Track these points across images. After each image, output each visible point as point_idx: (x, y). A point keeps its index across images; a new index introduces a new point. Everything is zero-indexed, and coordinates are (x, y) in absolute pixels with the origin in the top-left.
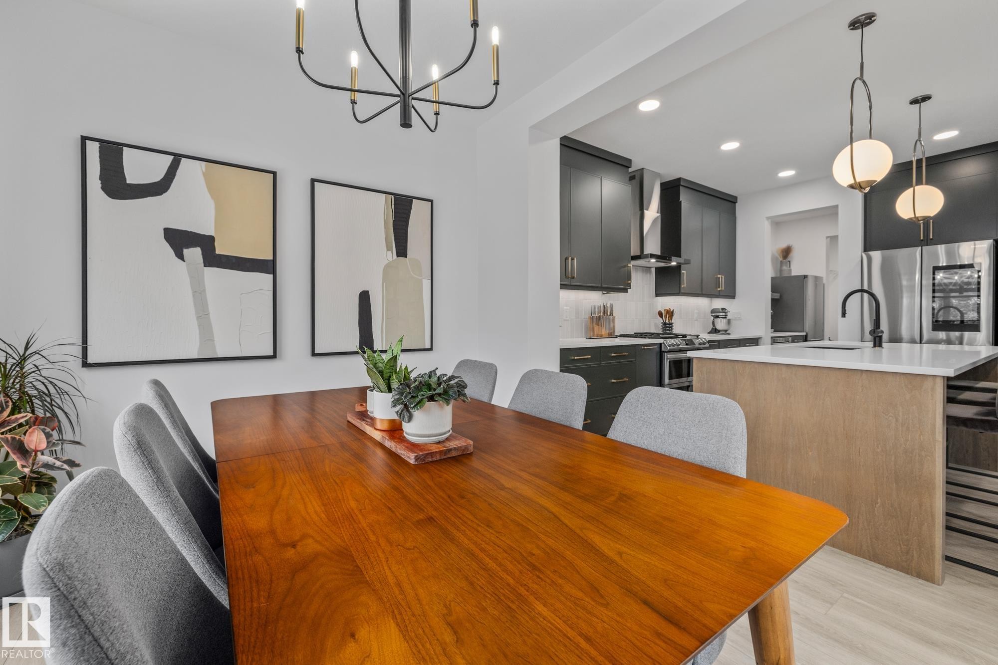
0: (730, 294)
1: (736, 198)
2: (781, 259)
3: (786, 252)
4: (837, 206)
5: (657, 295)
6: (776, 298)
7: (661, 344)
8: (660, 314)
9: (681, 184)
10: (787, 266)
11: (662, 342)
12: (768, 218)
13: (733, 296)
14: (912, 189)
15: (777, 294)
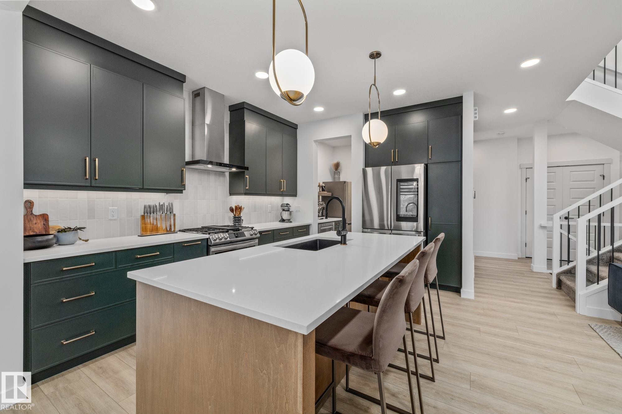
0: (293, 193)
1: (297, 125)
2: (334, 170)
3: (337, 166)
4: (350, 136)
5: (231, 194)
6: (329, 195)
7: (207, 239)
8: (232, 210)
9: (245, 107)
10: (337, 175)
11: (208, 237)
12: (316, 141)
13: (295, 195)
14: (368, 122)
15: (330, 193)
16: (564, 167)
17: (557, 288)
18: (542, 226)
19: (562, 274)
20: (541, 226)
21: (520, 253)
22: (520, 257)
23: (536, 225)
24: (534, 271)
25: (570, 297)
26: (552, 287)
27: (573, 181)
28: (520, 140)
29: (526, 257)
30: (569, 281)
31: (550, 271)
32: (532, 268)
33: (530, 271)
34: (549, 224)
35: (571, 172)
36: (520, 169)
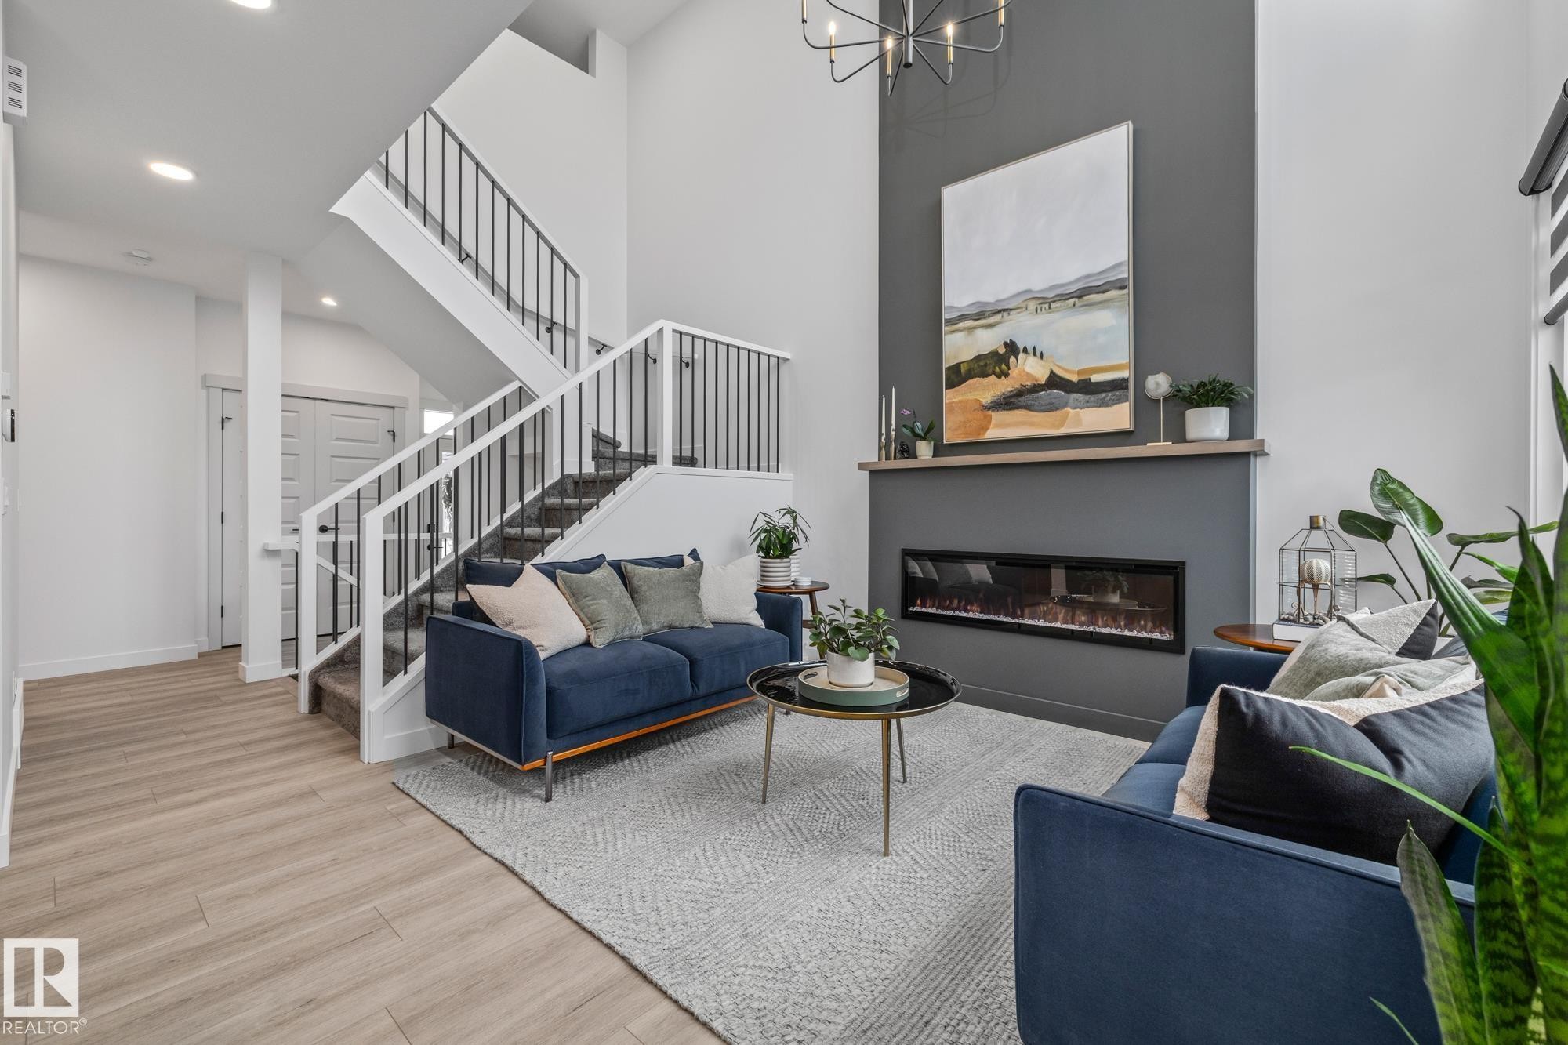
16: (317, 402)
17: (311, 712)
18: (270, 548)
19: (322, 672)
20: (267, 550)
21: (204, 638)
22: (205, 649)
23: (254, 549)
24: (248, 681)
25: (343, 726)
26: (298, 712)
27: (337, 439)
28: (202, 301)
29: (223, 647)
30: (340, 683)
31: (292, 671)
32: (240, 676)
33: (238, 683)
34: (289, 543)
35: (333, 415)
36: (203, 388)
